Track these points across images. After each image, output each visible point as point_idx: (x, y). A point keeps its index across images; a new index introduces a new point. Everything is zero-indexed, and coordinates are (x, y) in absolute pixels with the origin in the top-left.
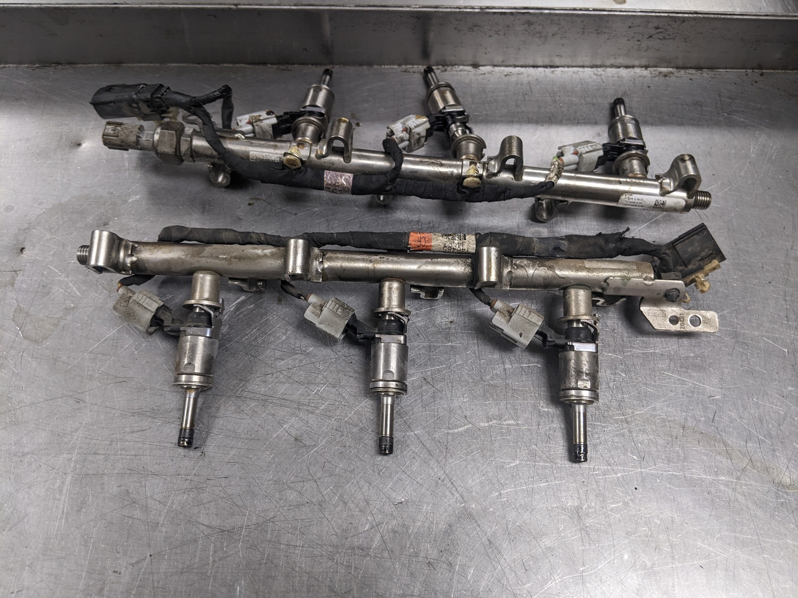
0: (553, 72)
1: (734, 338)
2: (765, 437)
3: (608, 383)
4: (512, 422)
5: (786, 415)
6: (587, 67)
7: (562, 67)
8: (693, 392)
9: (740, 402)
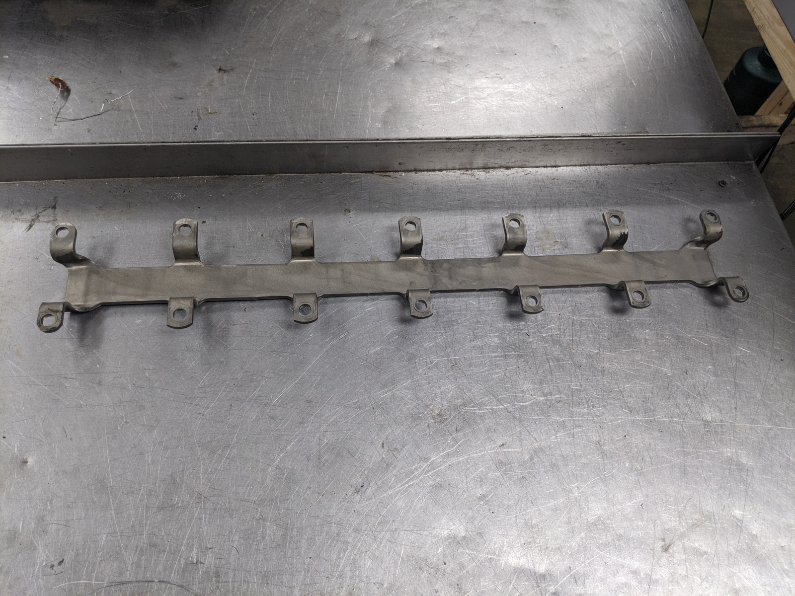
0: (557, 170)
1: (677, 339)
2: (697, 395)
3: (609, 370)
4: (558, 396)
5: (708, 382)
6: (578, 166)
7: (562, 166)
8: (656, 372)
9: (682, 376)
